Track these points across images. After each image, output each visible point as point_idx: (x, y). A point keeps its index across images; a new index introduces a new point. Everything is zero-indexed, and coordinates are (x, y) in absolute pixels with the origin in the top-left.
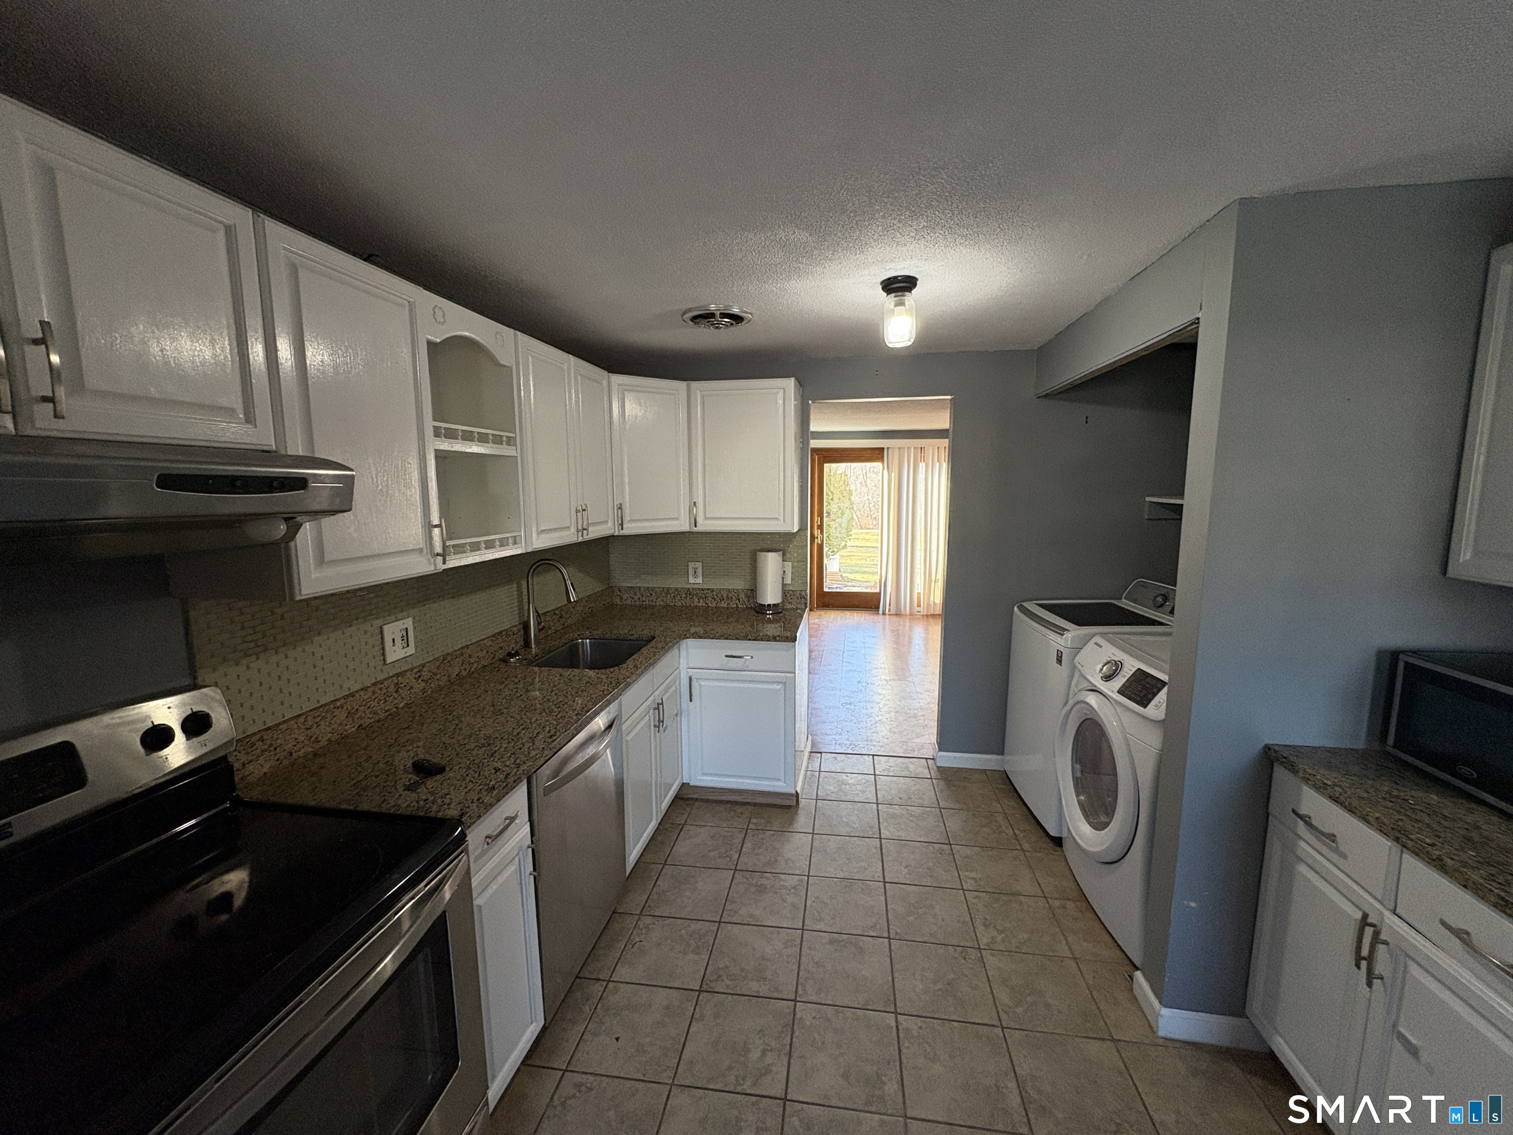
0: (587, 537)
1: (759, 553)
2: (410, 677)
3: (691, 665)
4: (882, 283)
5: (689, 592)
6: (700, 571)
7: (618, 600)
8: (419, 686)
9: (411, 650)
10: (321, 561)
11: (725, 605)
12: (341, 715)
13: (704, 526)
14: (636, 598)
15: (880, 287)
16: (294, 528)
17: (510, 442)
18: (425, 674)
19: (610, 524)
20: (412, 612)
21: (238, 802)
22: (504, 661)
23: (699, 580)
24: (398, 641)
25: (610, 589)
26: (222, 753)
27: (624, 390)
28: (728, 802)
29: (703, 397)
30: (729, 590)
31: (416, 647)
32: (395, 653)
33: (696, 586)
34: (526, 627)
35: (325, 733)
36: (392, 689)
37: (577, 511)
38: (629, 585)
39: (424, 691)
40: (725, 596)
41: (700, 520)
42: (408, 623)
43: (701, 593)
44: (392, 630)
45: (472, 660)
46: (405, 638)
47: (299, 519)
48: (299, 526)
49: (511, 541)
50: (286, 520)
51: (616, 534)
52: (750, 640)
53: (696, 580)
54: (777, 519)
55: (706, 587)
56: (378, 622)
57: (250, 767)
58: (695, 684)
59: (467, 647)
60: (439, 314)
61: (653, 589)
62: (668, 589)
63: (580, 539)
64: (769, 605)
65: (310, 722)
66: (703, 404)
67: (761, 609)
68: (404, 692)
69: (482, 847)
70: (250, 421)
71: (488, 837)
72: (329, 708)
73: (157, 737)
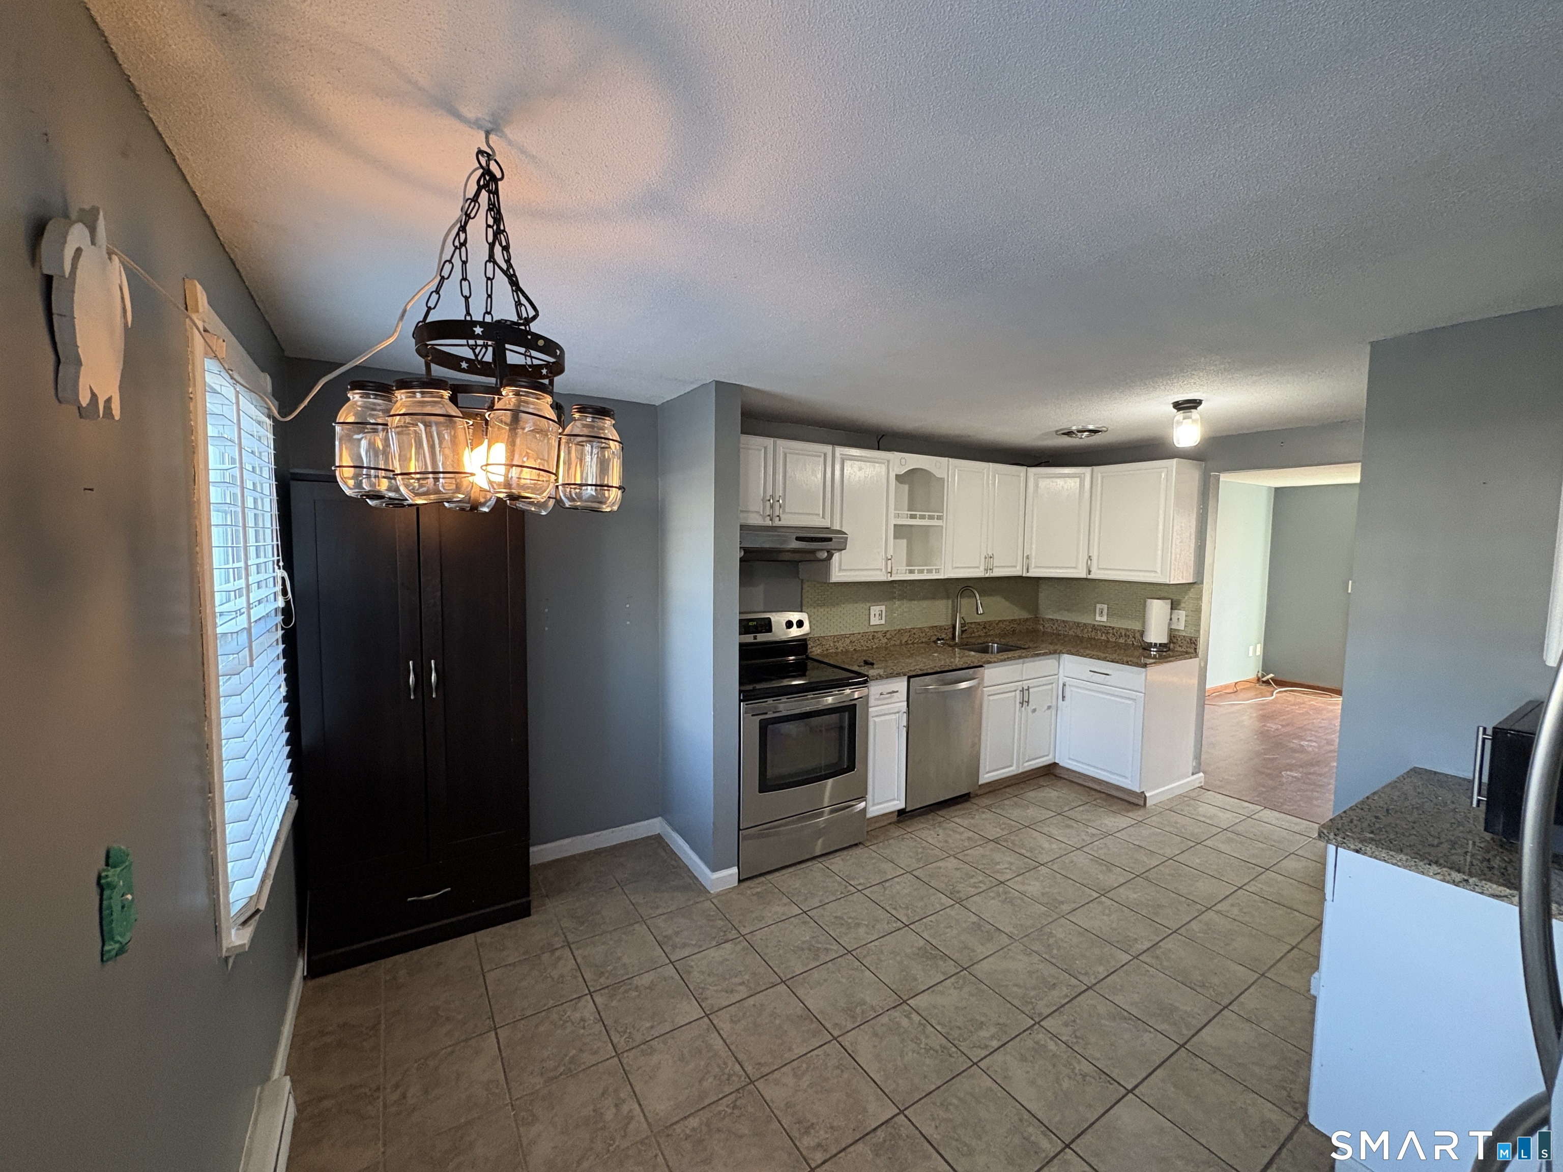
0: (992, 575)
1: (1149, 601)
2: (880, 635)
3: (1067, 675)
4: (1173, 403)
5: (1094, 628)
6: (1105, 611)
7: (1041, 627)
8: (885, 640)
9: (883, 622)
10: (840, 570)
11: (1123, 641)
12: (848, 641)
13: (1096, 574)
14: (1054, 628)
15: (1172, 405)
16: (830, 556)
17: (939, 518)
18: (888, 636)
19: (1018, 568)
20: (885, 603)
21: (807, 656)
22: (935, 642)
23: (1104, 619)
24: (877, 615)
25: (1037, 619)
26: (805, 637)
27: (1038, 477)
28: (1089, 787)
29: (1103, 478)
30: (1127, 630)
31: (886, 621)
32: (874, 621)
33: (1101, 624)
34: (954, 627)
35: (841, 646)
36: (871, 637)
37: (986, 558)
38: (1051, 617)
39: (886, 644)
40: (1123, 634)
41: (1093, 570)
42: (883, 608)
43: (1105, 630)
44: (875, 610)
45: (915, 636)
46: (881, 615)
47: (834, 552)
48: (832, 555)
49: (934, 571)
50: (828, 552)
51: (1024, 575)
52: (1108, 661)
53: (1102, 619)
54: (1155, 572)
55: (1108, 624)
56: (869, 604)
57: (814, 649)
58: (1067, 689)
59: (914, 629)
60: (903, 461)
61: (1067, 622)
62: (1078, 624)
63: (987, 575)
64: (1156, 644)
65: (836, 639)
66: (1102, 482)
67: (1147, 647)
68: (876, 641)
69: (877, 696)
70: (823, 517)
71: (881, 694)
72: (844, 637)
73: (789, 624)
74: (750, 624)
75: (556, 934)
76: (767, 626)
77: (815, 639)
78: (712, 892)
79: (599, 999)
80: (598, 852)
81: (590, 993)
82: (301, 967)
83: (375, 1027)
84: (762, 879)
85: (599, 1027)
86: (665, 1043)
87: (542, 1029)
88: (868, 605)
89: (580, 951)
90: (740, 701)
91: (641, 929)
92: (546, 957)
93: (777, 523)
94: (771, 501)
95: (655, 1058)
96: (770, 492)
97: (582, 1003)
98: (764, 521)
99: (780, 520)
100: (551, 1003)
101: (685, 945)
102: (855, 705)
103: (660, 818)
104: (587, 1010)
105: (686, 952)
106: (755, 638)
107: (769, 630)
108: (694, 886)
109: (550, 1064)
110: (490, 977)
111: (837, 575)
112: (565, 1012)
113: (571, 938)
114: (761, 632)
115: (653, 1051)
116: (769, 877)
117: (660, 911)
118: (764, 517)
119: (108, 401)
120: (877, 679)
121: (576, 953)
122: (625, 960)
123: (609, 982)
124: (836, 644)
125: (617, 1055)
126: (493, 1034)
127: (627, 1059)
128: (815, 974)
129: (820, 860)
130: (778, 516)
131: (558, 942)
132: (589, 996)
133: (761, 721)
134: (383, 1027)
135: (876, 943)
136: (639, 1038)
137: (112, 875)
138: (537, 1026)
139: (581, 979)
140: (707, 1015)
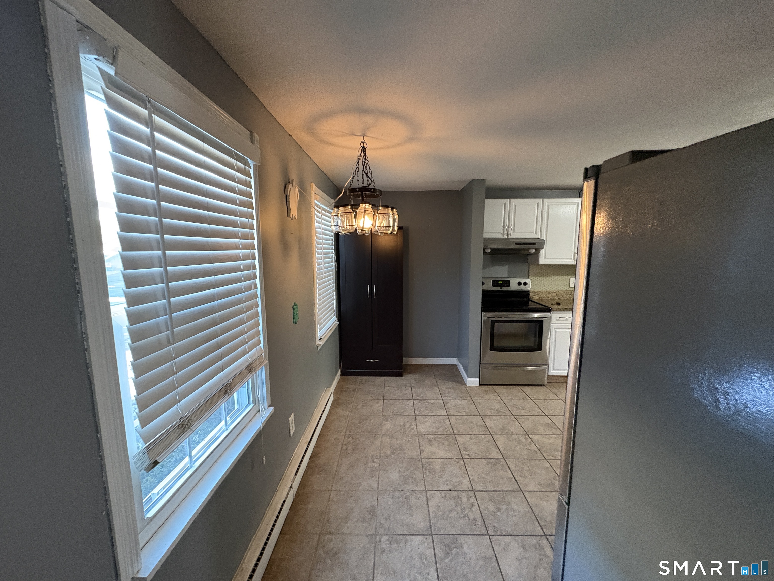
10: (545, 258)
12: (555, 294)
21: (529, 299)
24: (574, 282)
26: (528, 290)
32: (572, 285)
36: (570, 293)
44: (573, 280)
47: (540, 249)
48: (539, 251)
50: (537, 250)
57: (534, 296)
65: (547, 293)
68: (573, 295)
69: (558, 319)
70: (536, 233)
71: (560, 318)
72: (553, 292)
73: (519, 284)
74: (499, 282)
75: (408, 383)
76: (508, 283)
77: (535, 292)
78: (467, 385)
79: (415, 402)
80: (431, 365)
81: (413, 400)
82: (340, 372)
83: (354, 390)
84: (490, 386)
85: (413, 408)
86: (431, 417)
87: (396, 403)
88: (569, 277)
89: (414, 389)
90: (482, 311)
91: (435, 388)
92: (403, 388)
93: (510, 237)
94: (507, 228)
95: (426, 419)
96: (507, 223)
97: (410, 401)
98: (503, 236)
99: (511, 236)
100: (401, 398)
101: (449, 397)
102: (542, 321)
103: (456, 359)
104: (411, 403)
105: (449, 399)
106: (501, 289)
107: (509, 285)
108: (463, 383)
109: (395, 411)
110: (386, 388)
111: (542, 261)
112: (404, 401)
113: (413, 385)
114: (504, 286)
115: (426, 418)
116: (494, 387)
117: (445, 386)
118: (503, 234)
119: (295, 216)
120: (556, 310)
121: (413, 389)
122: (427, 395)
123: (420, 399)
124: (548, 295)
125: (415, 415)
126: (383, 400)
127: (417, 417)
128: (495, 417)
129: (520, 386)
130: (510, 234)
131: (409, 385)
132: (412, 401)
133: (491, 321)
134: (356, 390)
135: (528, 416)
136: (423, 414)
137: (295, 307)
138: (395, 402)
139: (411, 395)
140: (448, 416)
